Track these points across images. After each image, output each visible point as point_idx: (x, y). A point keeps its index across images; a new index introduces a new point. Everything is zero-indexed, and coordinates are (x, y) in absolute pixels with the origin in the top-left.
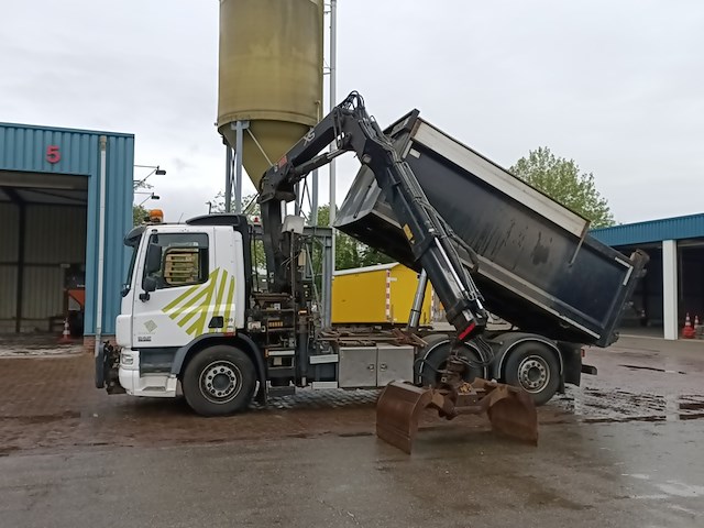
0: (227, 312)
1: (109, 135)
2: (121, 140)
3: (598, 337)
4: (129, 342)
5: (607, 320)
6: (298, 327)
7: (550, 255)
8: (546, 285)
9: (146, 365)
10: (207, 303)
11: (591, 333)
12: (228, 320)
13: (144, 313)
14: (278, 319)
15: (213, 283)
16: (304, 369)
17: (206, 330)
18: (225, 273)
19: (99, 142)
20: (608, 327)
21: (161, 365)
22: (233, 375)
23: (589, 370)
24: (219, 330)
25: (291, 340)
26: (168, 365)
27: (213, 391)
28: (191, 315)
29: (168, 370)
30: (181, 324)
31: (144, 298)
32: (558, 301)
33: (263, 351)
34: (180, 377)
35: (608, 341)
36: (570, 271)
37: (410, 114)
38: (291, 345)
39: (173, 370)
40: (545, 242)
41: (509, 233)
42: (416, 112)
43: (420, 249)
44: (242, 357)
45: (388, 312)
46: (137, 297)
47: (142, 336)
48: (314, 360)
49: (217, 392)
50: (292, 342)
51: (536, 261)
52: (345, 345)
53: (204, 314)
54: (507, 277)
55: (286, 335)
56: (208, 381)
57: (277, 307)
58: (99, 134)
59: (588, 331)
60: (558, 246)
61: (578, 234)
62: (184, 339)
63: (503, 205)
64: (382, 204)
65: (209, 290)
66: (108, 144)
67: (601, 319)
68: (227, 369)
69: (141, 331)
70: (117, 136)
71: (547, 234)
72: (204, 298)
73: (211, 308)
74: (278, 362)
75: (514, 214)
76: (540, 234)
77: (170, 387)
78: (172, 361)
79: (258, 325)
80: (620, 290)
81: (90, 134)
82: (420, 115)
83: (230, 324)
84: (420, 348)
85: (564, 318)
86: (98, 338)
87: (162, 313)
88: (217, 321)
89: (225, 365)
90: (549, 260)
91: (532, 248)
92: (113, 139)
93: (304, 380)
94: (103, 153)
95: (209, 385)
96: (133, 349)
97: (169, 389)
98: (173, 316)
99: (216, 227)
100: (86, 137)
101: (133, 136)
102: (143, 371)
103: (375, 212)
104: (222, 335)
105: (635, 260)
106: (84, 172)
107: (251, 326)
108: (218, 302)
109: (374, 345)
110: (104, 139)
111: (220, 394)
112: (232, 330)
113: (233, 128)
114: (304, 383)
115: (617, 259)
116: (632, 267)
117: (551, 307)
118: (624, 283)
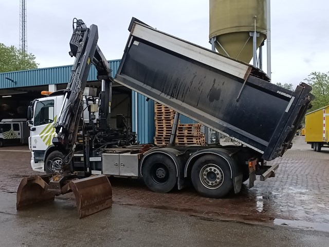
3: (263, 152)
6: (85, 142)
7: (221, 94)
8: (221, 115)
9: (36, 158)
13: (34, 136)
15: (55, 122)
16: (87, 164)
17: (51, 144)
26: (42, 158)
28: (47, 136)
30: (44, 140)
31: (33, 129)
36: (238, 104)
39: (43, 161)
40: (218, 86)
41: (192, 82)
45: (324, 135)
47: (34, 146)
48: (91, 159)
51: (211, 100)
53: (51, 136)
54: (191, 111)
59: (253, 148)
60: (231, 86)
61: (242, 77)
62: (45, 147)
64: (118, 75)
71: (220, 79)
72: (52, 129)
75: (195, 69)
76: (215, 80)
80: (282, 116)
87: (39, 136)
90: (221, 98)
91: (208, 91)
98: (42, 137)
99: (57, 97)
103: (115, 80)
114: (88, 170)
115: (278, 92)
116: (293, 98)
117: (224, 131)
118: (287, 111)
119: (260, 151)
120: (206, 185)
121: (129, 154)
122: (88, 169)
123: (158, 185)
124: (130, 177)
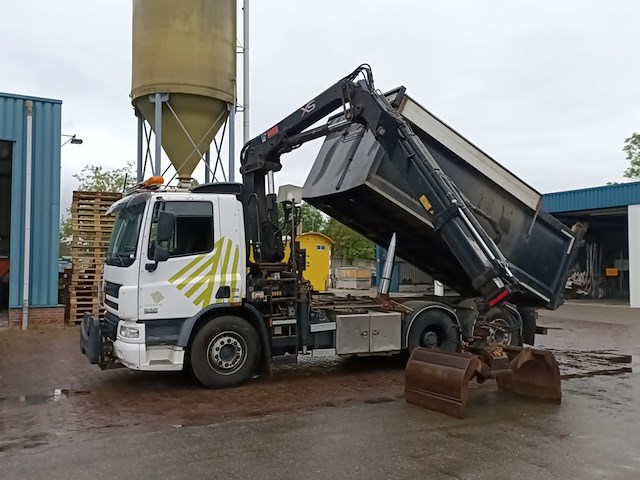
0: (234, 282)
1: (35, 100)
2: (48, 106)
3: (549, 300)
4: (136, 314)
5: (555, 285)
6: (299, 295)
7: (512, 226)
9: (151, 338)
10: (213, 273)
11: (543, 297)
12: (234, 290)
13: (151, 283)
14: (277, 288)
15: (219, 252)
16: (305, 338)
17: (213, 301)
18: (230, 242)
19: (25, 108)
20: (556, 292)
21: (168, 338)
22: (239, 345)
23: (541, 331)
24: (226, 300)
25: (291, 309)
26: (175, 337)
27: (221, 363)
28: (198, 285)
29: (174, 343)
30: (188, 294)
31: (151, 268)
32: (517, 268)
33: (267, 320)
34: (187, 350)
35: (556, 303)
37: (397, 91)
38: (291, 314)
39: (180, 342)
40: (507, 215)
41: (479, 206)
42: (403, 89)
43: (441, 219)
44: (247, 327)
46: (143, 267)
47: (149, 308)
48: (315, 328)
49: (224, 363)
50: (292, 311)
52: (341, 313)
53: (211, 284)
55: (285, 304)
56: (216, 353)
57: (277, 276)
58: (25, 99)
59: (540, 295)
60: (517, 218)
62: (191, 310)
63: (473, 180)
64: (373, 176)
65: (215, 259)
66: (34, 108)
67: (549, 285)
68: (233, 340)
69: (148, 302)
70: (44, 101)
71: (509, 208)
72: (209, 268)
73: (218, 278)
74: (278, 331)
75: (482, 188)
77: (177, 359)
78: (178, 332)
79: (261, 294)
80: (564, 258)
81: (15, 98)
82: (406, 93)
83: (237, 294)
84: (406, 314)
85: (523, 284)
86: (25, 311)
87: (169, 283)
88: (224, 292)
89: (230, 335)
90: (511, 231)
92: (39, 105)
93: (305, 348)
94: (30, 118)
95: (217, 357)
96: (139, 322)
97: (176, 362)
98: (180, 287)
99: (220, 196)
100: (10, 101)
101: (60, 103)
102: (149, 344)
103: (368, 184)
104: (229, 305)
105: (576, 232)
106: (9, 137)
107: (255, 295)
108: (224, 272)
109: (367, 312)
110: (30, 104)
111: (227, 365)
112: (238, 300)
113: (151, 99)
115: (563, 230)
116: (574, 238)
118: (568, 252)
119: (546, 299)
124: (387, 352)
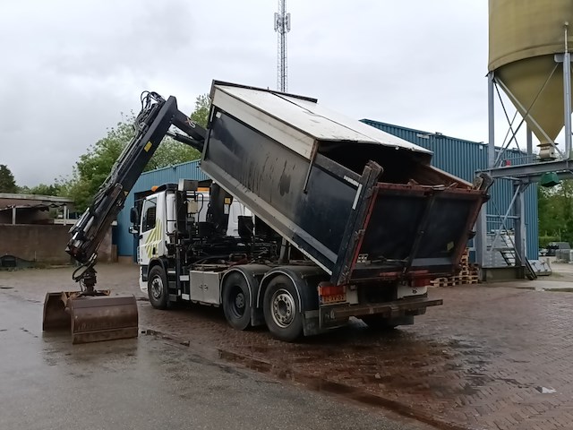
0: (156, 245)
3: (330, 273)
7: (291, 184)
11: (324, 267)
12: (156, 250)
15: (157, 227)
17: (152, 256)
18: (160, 221)
24: (155, 256)
27: (154, 293)
28: (149, 246)
30: (147, 252)
36: (306, 199)
40: (288, 171)
41: (264, 168)
48: (182, 278)
51: (282, 192)
60: (299, 173)
61: (308, 156)
65: (156, 232)
73: (155, 242)
76: (286, 162)
85: (302, 250)
89: (158, 277)
91: (278, 179)
98: (146, 247)
105: (365, 177)
108: (158, 239)
111: (156, 295)
112: (158, 256)
114: (179, 294)
115: (345, 178)
116: (361, 186)
117: (293, 239)
118: (354, 207)
119: (328, 271)
120: (277, 320)
121: (212, 272)
122: (179, 291)
123: (236, 318)
124: (213, 304)
